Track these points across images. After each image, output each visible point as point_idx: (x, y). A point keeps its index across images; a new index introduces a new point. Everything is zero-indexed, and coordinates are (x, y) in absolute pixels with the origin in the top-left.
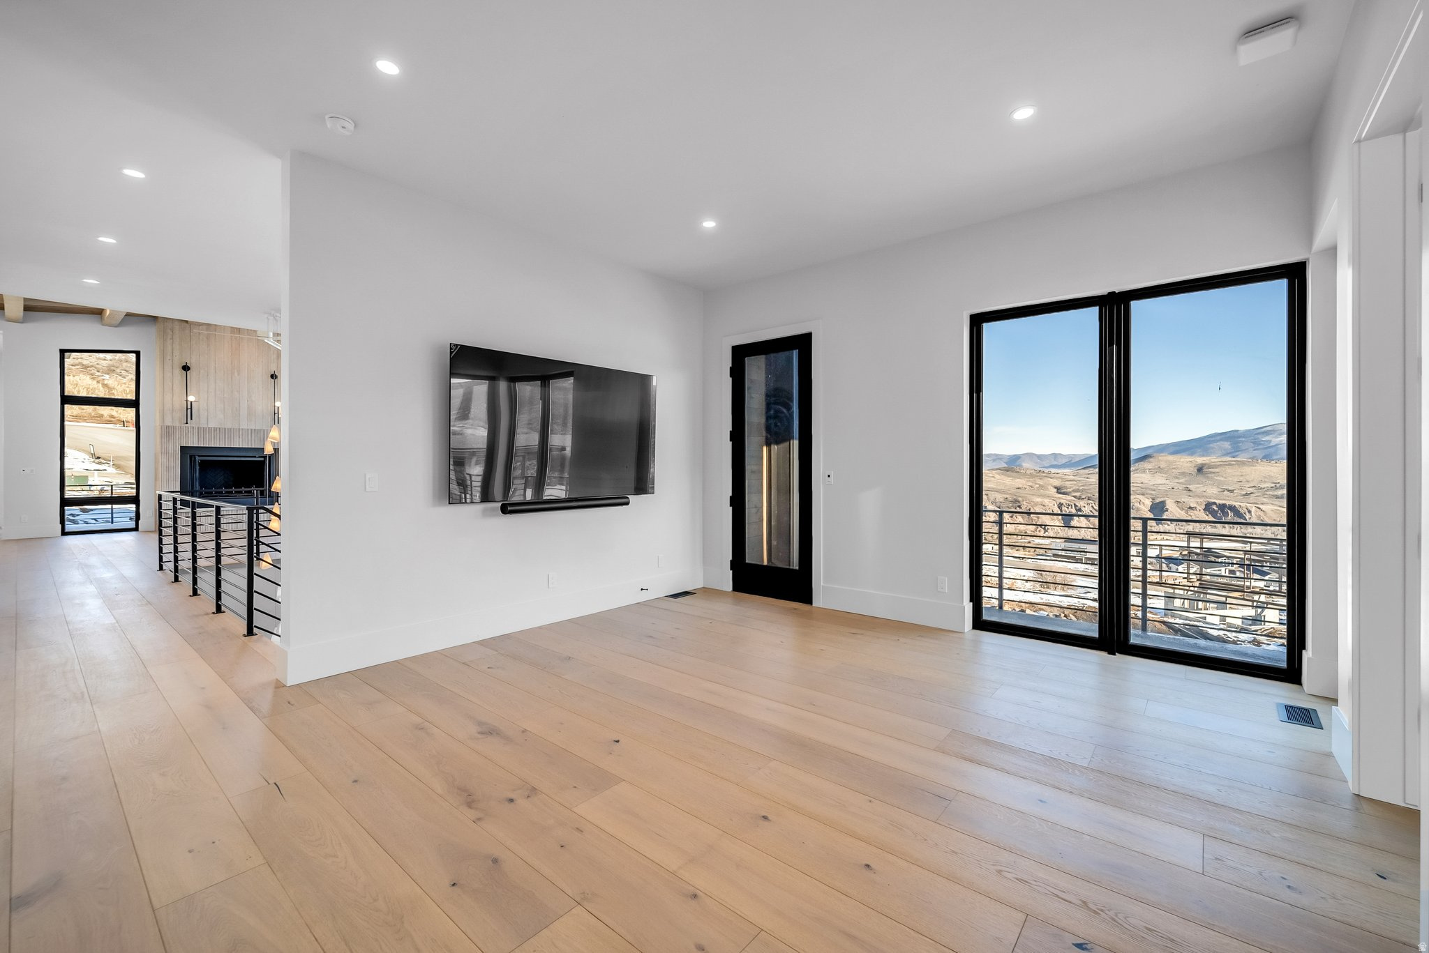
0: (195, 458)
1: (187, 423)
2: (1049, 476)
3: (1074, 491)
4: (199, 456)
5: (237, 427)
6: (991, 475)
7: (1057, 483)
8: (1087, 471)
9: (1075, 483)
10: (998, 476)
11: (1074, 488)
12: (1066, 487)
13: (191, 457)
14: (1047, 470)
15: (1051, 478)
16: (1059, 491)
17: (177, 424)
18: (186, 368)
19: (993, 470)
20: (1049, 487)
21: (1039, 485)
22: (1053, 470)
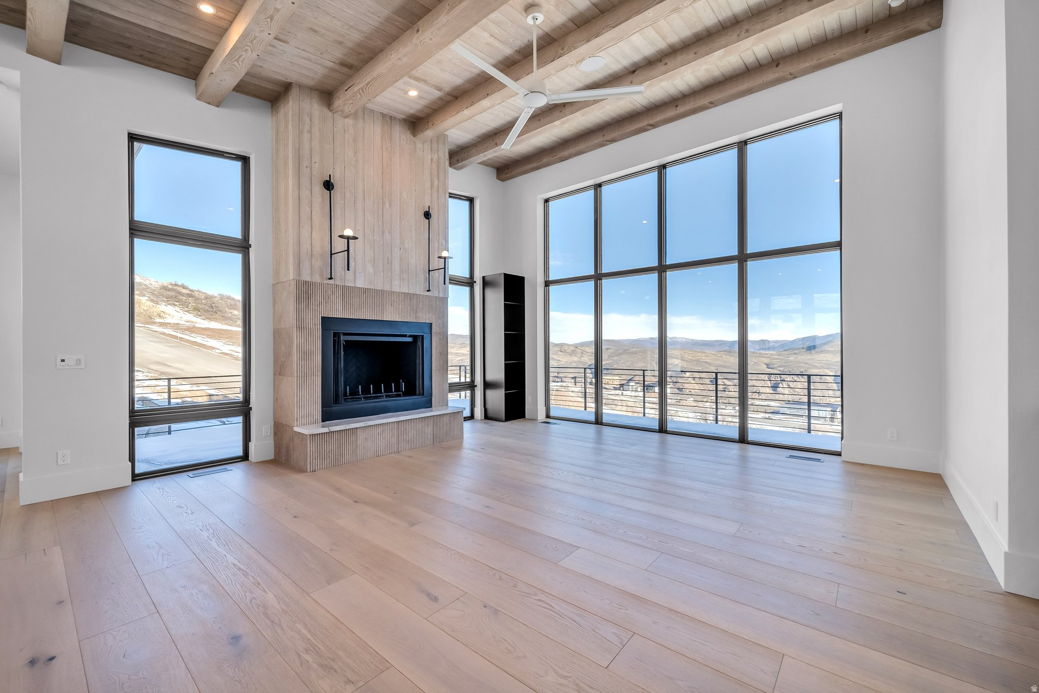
0: (339, 337)
1: (331, 278)
2: (761, 355)
3: (779, 366)
4: (345, 334)
5: (388, 289)
6: (719, 355)
7: (766, 361)
8: (787, 352)
9: (779, 360)
10: (724, 356)
11: (779, 364)
12: (773, 364)
13: (335, 334)
14: (758, 352)
15: (763, 357)
16: (769, 367)
17: (317, 279)
18: (328, 185)
19: (720, 351)
20: (761, 364)
21: (754, 362)
22: (763, 352)
